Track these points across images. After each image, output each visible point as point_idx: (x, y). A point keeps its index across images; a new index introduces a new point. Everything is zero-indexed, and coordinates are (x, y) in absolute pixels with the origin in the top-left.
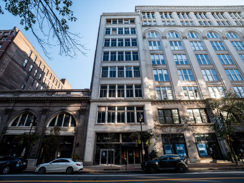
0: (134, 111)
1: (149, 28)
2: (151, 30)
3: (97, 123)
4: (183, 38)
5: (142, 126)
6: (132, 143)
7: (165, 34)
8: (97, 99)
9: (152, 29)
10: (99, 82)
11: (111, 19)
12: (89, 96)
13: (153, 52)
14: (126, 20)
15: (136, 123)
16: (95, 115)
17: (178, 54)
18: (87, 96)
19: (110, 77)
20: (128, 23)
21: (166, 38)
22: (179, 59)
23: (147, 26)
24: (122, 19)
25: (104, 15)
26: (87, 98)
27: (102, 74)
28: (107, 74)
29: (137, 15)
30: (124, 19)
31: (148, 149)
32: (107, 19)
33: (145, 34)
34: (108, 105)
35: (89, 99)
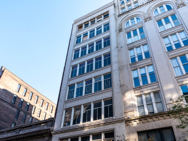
1: (128, 14)
2: (129, 16)
4: (178, 7)
7: (149, 14)
9: (131, 15)
10: (63, 107)
11: (82, 24)
12: (51, 128)
13: (133, 45)
14: (99, 17)
17: (171, 35)
19: (76, 97)
20: (101, 20)
21: (150, 18)
22: (172, 42)
23: (124, 13)
24: (94, 18)
25: (76, 21)
27: (68, 95)
28: (73, 94)
29: (111, 5)
30: (97, 17)
32: (78, 26)
33: (121, 26)
34: (70, 136)
35: (50, 131)
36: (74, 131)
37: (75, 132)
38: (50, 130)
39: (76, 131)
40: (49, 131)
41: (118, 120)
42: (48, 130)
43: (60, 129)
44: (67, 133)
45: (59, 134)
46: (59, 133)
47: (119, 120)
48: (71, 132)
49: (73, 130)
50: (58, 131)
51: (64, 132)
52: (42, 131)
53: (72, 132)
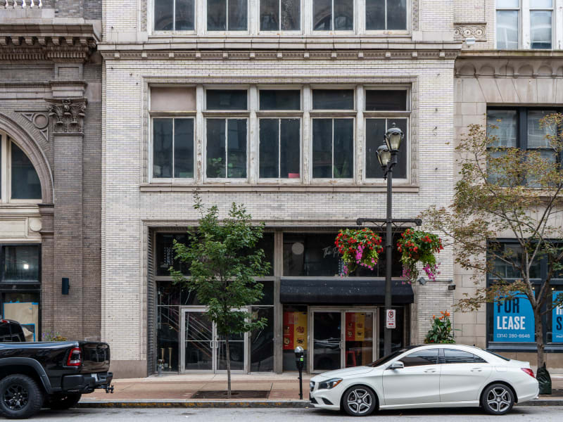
0: (355, 115)
3: (151, 179)
5: (393, 195)
6: (336, 278)
8: (142, 37)
12: (89, 22)
15: (360, 182)
16: (137, 135)
18: (81, 21)
26: (79, 28)
31: (413, 305)
34: (209, 77)
35: (93, 36)
36: (225, 59)
37: (232, 62)
38: (92, 32)
39: (239, 62)
40: (85, 35)
41: (435, 47)
42: (81, 32)
43: (146, 40)
44: (187, 62)
45: (144, 59)
46: (144, 55)
47: (440, 50)
48: (211, 62)
49: (225, 55)
50: (140, 48)
51: (171, 55)
52: (39, 31)
53: (214, 62)
